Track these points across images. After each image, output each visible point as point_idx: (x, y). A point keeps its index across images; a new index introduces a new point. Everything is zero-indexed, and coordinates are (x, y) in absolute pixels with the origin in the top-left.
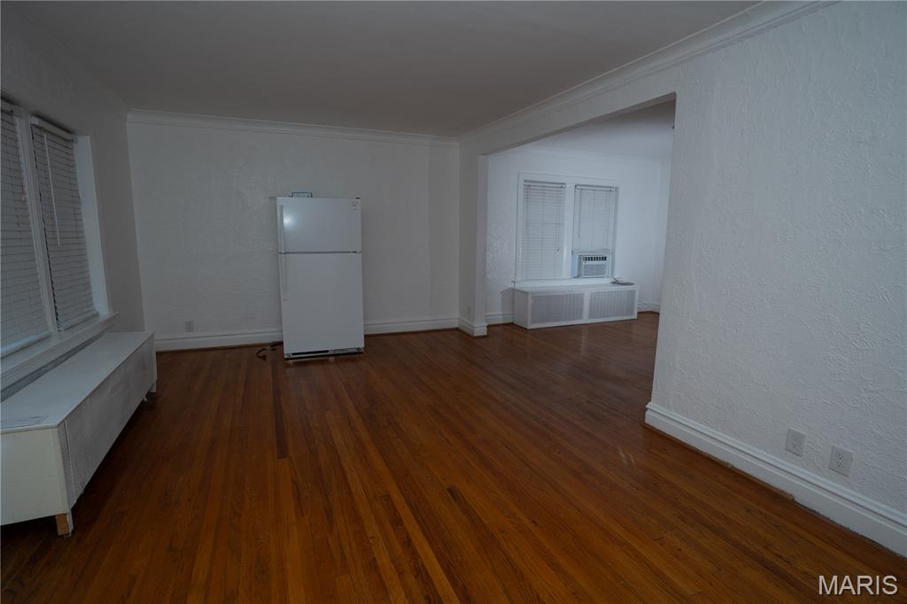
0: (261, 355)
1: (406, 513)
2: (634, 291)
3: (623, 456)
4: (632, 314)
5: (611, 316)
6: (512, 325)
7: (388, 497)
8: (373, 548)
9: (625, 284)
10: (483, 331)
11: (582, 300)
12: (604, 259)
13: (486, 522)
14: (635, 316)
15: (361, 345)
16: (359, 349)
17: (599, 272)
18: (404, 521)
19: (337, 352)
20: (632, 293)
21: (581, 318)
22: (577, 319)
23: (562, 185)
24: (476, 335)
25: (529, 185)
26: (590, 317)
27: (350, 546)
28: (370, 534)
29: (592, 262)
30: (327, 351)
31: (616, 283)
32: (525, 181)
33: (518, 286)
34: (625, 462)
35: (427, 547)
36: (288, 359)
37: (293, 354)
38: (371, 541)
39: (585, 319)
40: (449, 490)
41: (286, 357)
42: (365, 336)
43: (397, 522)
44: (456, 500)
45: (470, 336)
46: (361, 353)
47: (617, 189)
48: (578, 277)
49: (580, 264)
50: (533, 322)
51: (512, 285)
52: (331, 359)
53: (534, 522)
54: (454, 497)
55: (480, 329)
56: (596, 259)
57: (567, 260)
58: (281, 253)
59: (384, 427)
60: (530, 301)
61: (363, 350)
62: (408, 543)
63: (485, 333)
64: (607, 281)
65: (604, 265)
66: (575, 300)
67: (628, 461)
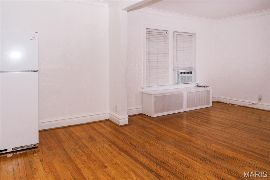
4: (209, 103)
6: (143, 114)
9: (204, 87)
10: (125, 121)
12: (191, 73)
14: (211, 105)
16: (35, 145)
17: (189, 81)
19: (15, 150)
20: (208, 92)
21: (182, 108)
22: (180, 109)
23: (167, 32)
24: (121, 124)
25: (149, 32)
26: (188, 107)
31: (198, 86)
32: (147, 29)
33: (145, 90)
39: (185, 109)
42: (40, 131)
46: (36, 147)
47: (195, 34)
48: (178, 83)
49: (178, 77)
50: (156, 112)
51: (141, 90)
55: (123, 120)
56: (187, 73)
57: (171, 75)
60: (153, 100)
63: (127, 123)
64: (193, 85)
65: (191, 76)
66: (178, 97)
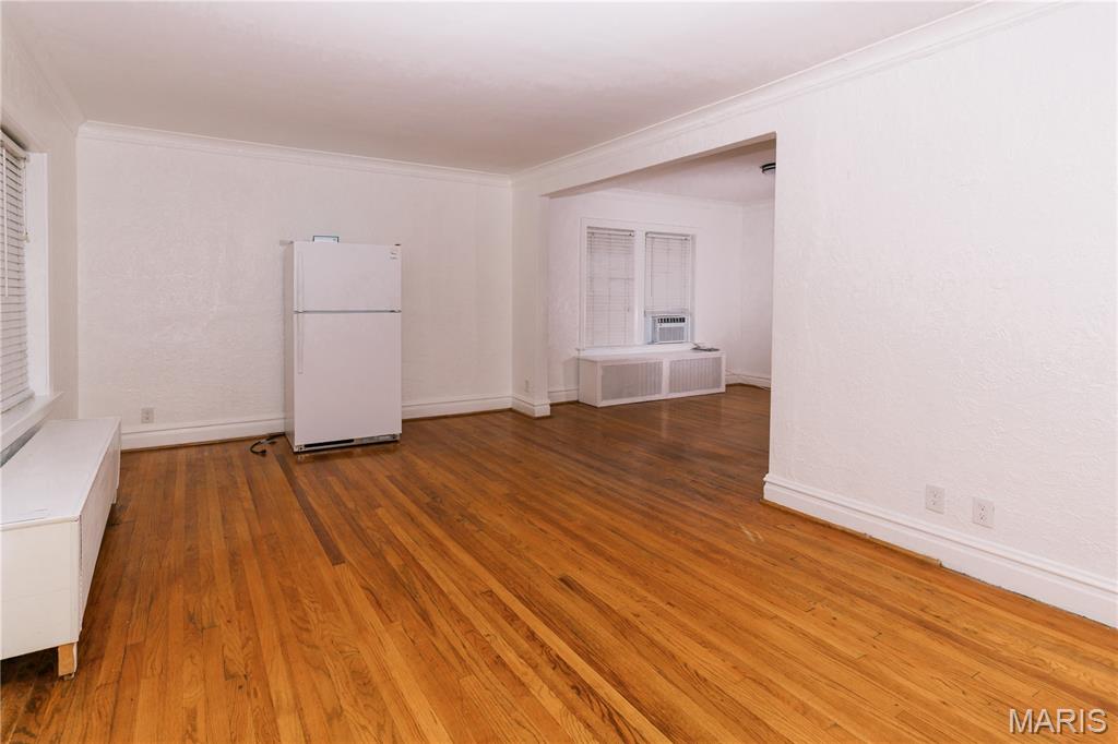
0: (257, 449)
1: (518, 608)
2: (720, 358)
3: (747, 532)
4: (719, 386)
5: (695, 389)
6: (577, 402)
7: (491, 593)
8: (493, 645)
9: (710, 350)
10: (546, 411)
11: (660, 369)
12: (683, 320)
13: (615, 608)
14: (723, 389)
15: (398, 430)
16: (394, 436)
17: (677, 336)
18: (520, 616)
19: (365, 442)
20: (718, 361)
21: (659, 392)
22: (655, 393)
23: (631, 233)
24: (537, 415)
25: (593, 233)
26: (672, 388)
27: (464, 647)
28: (483, 633)
29: (670, 324)
30: (352, 441)
31: (697, 349)
32: (589, 227)
33: (583, 354)
34: (753, 540)
35: (555, 638)
36: (298, 453)
37: (306, 446)
38: (488, 639)
39: (665, 394)
40: (562, 580)
41: (296, 450)
42: (404, 421)
43: (512, 617)
44: (572, 589)
45: (529, 417)
46: (396, 441)
47: (693, 237)
48: (653, 342)
49: (654, 328)
50: (604, 398)
51: (575, 354)
52: (359, 450)
53: (669, 603)
54: (569, 586)
55: (541, 408)
56: (674, 320)
57: (639, 324)
58: (298, 312)
59: (458, 520)
60: (600, 373)
61: (398, 438)
62: (532, 636)
63: (548, 413)
64: (687, 347)
65: (682, 329)
66: (650, 370)
67: (756, 538)
